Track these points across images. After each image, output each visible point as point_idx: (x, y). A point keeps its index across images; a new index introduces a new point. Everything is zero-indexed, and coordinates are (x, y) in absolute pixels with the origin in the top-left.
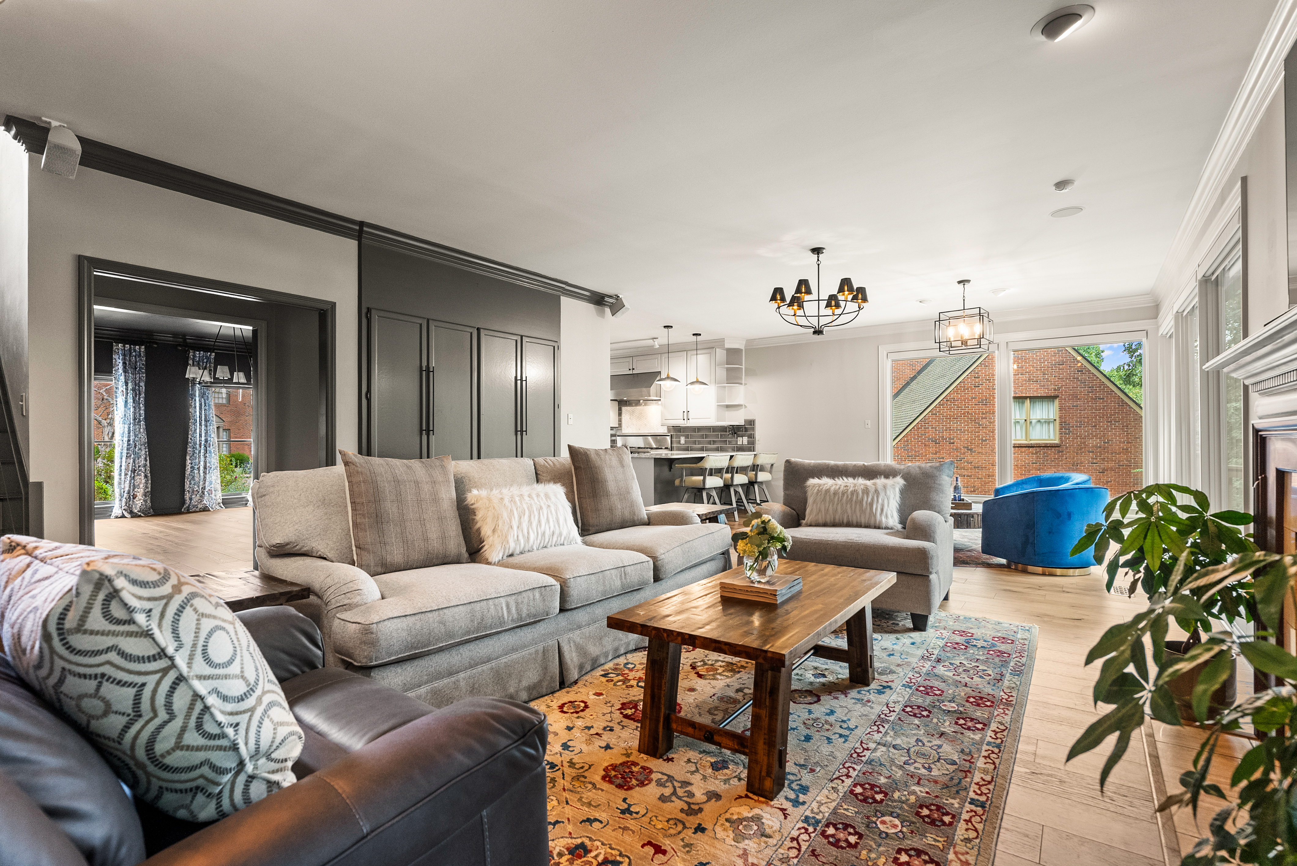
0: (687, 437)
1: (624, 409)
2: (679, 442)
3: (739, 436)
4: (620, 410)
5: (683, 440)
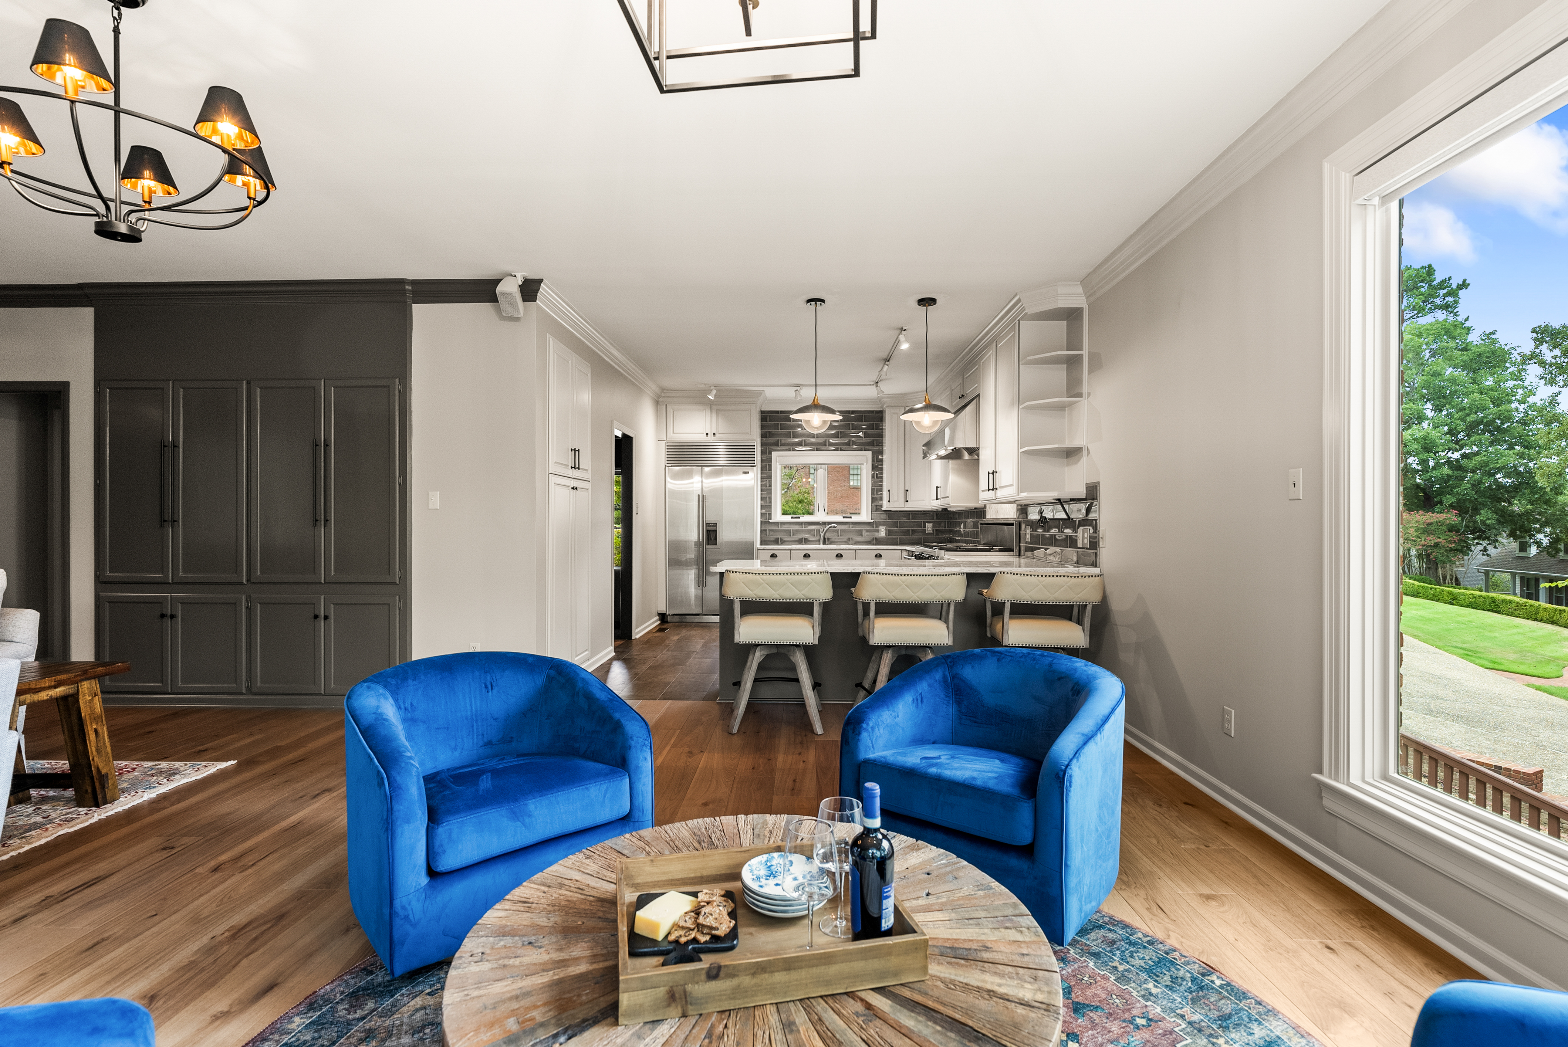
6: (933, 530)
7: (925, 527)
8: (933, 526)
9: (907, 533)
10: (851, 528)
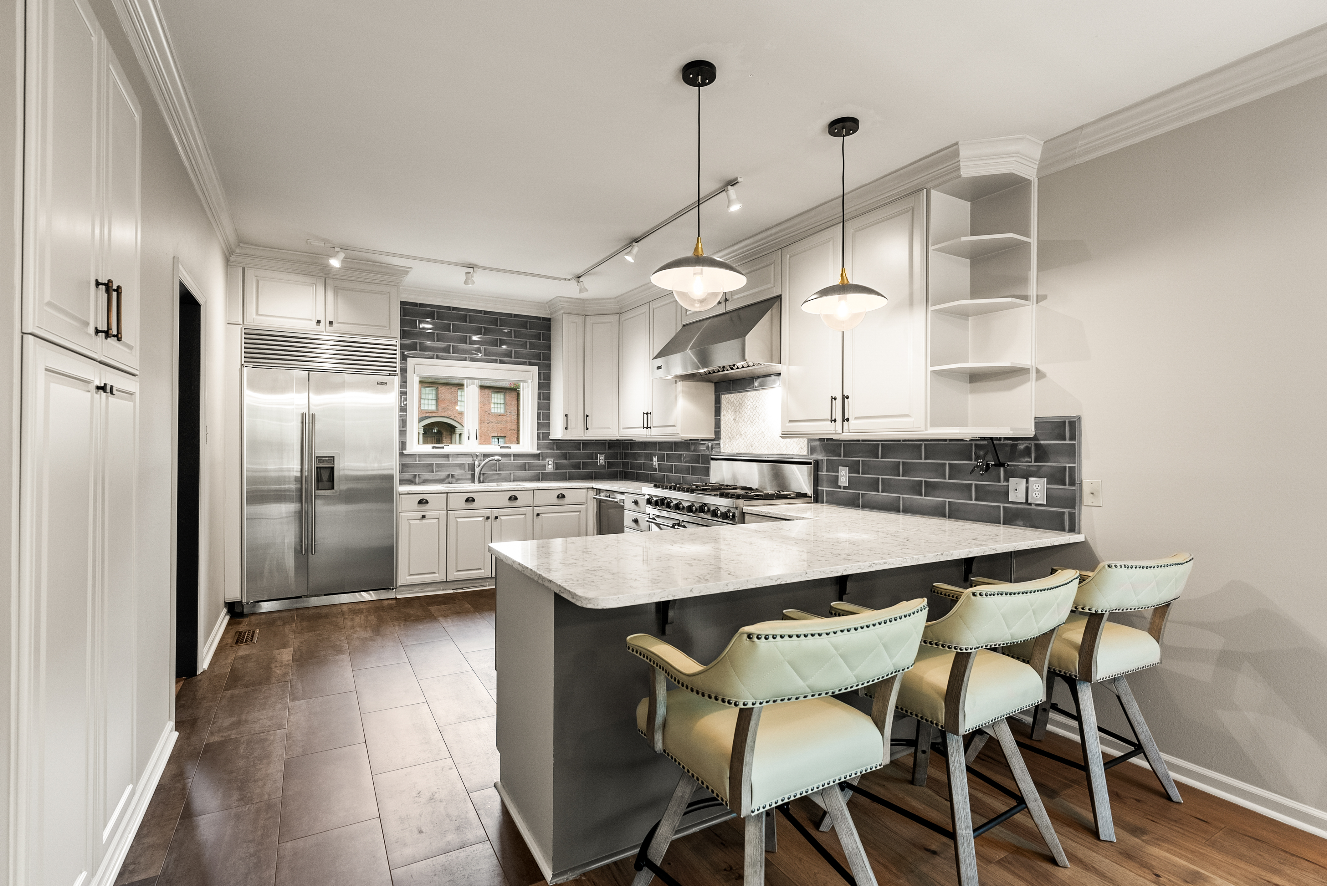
0: (854, 468)
1: (725, 398)
2: (835, 481)
3: (1010, 475)
4: (718, 401)
5: (844, 476)
6: (605, 462)
7: (596, 458)
8: (605, 458)
9: (577, 466)
10: (512, 461)
